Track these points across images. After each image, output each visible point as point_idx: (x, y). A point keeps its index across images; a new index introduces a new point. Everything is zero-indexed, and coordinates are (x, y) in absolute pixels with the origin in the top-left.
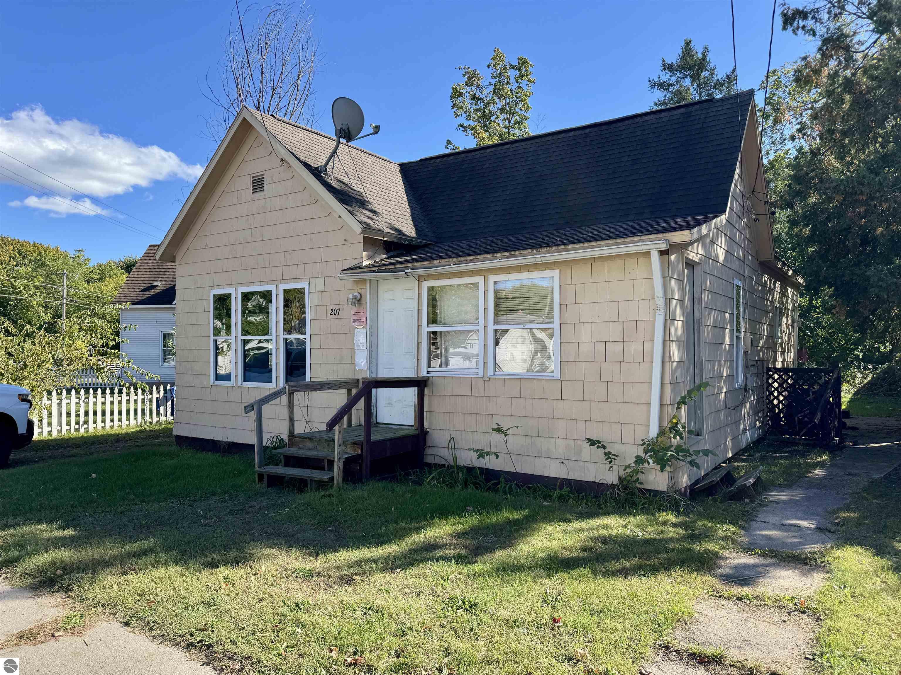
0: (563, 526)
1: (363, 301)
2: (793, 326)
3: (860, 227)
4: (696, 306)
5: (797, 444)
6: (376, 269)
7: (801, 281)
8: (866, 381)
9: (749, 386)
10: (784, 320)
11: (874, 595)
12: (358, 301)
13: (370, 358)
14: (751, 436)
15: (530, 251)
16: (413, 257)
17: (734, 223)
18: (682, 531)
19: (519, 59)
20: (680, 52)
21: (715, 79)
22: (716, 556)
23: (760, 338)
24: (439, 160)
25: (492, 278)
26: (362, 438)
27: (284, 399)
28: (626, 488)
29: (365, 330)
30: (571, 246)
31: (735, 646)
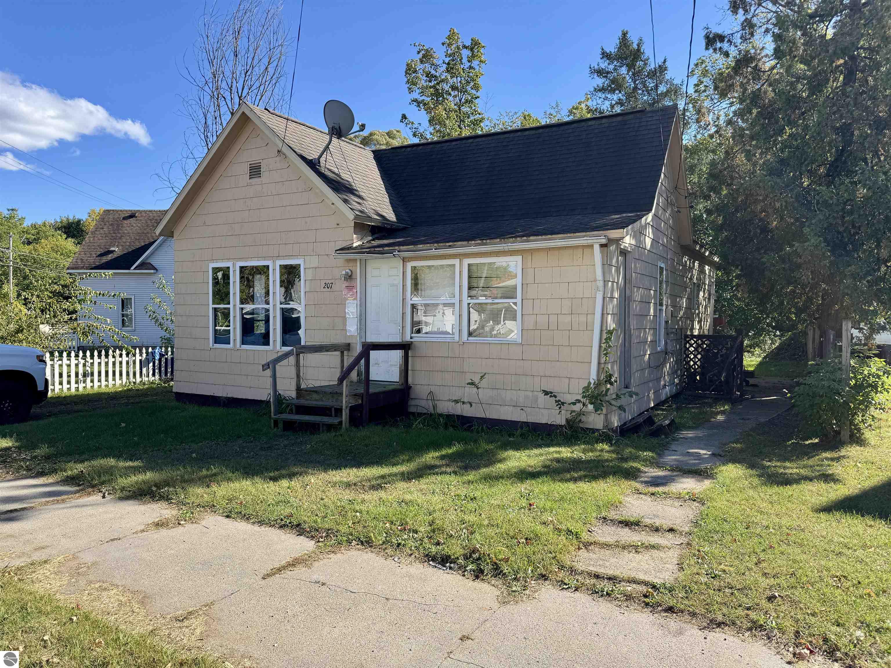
0: (527, 452)
1: (354, 277)
2: (709, 299)
3: (761, 220)
4: (627, 285)
5: (708, 398)
6: (368, 250)
7: (716, 259)
8: (774, 347)
9: (669, 350)
10: (701, 294)
11: (742, 490)
12: (349, 277)
13: (360, 325)
14: (670, 391)
15: (498, 240)
16: (398, 240)
17: (659, 216)
18: (614, 456)
19: (472, 40)
20: (618, 42)
21: (648, 68)
22: (639, 470)
23: (680, 310)
24: (409, 149)
25: (467, 261)
26: (362, 391)
27: (292, 359)
28: (571, 427)
29: (355, 302)
30: (532, 238)
31: (648, 518)
